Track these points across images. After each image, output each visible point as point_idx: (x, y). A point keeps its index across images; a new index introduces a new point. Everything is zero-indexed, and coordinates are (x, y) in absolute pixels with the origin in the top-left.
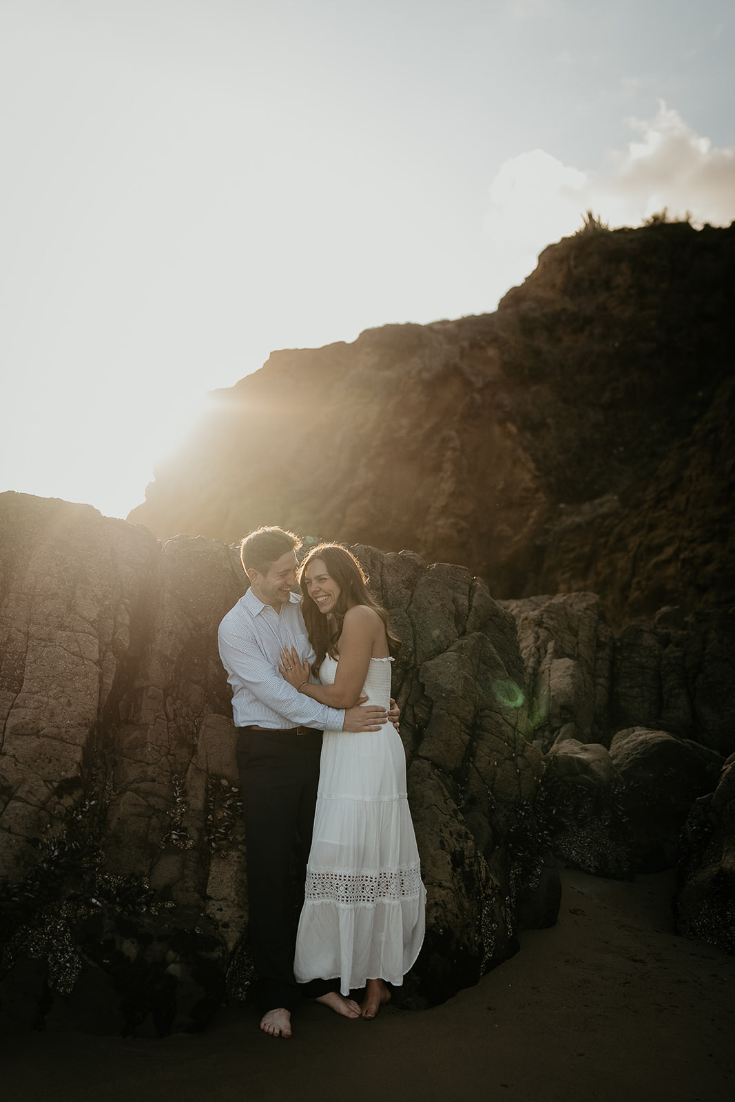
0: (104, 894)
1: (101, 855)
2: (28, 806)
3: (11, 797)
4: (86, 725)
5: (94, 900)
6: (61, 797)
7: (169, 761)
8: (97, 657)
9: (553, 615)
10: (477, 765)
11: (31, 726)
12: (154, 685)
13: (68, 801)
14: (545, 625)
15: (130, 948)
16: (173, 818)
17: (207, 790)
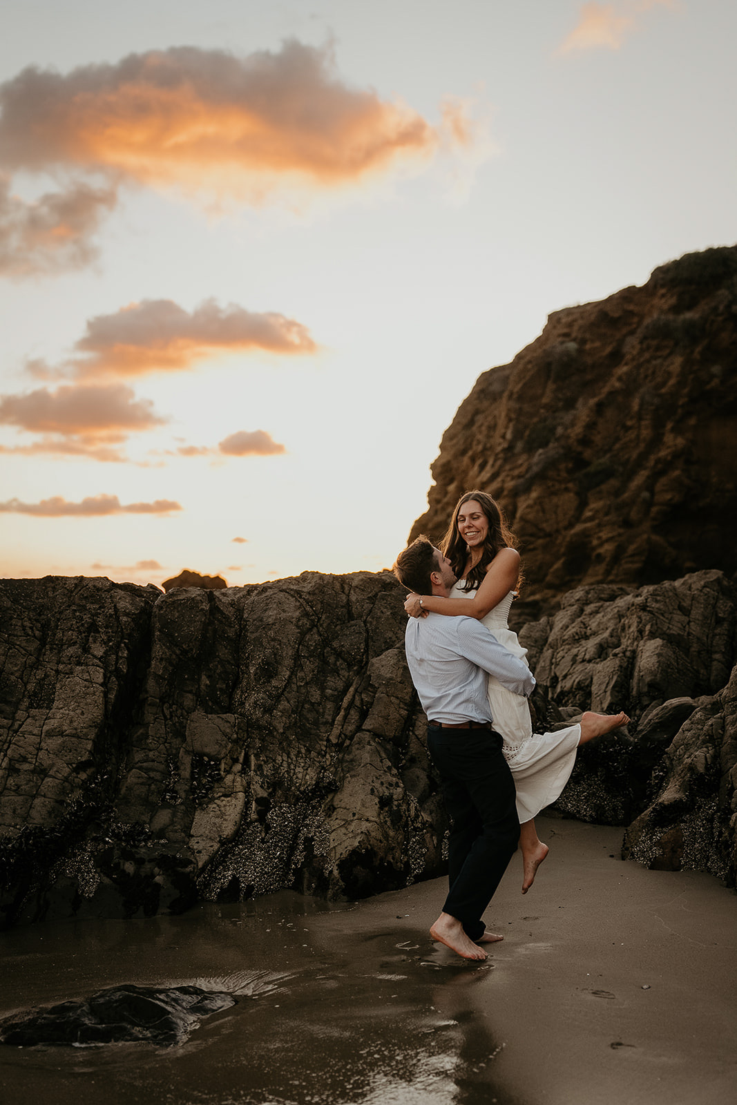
0: (116, 836)
1: (115, 812)
2: (55, 780)
3: (46, 776)
4: (95, 726)
5: (107, 839)
6: (78, 773)
7: (166, 747)
8: (102, 681)
9: (658, 598)
10: (416, 733)
11: (58, 730)
12: (151, 696)
13: (83, 776)
14: (648, 609)
15: (129, 867)
16: (168, 785)
17: (192, 764)
